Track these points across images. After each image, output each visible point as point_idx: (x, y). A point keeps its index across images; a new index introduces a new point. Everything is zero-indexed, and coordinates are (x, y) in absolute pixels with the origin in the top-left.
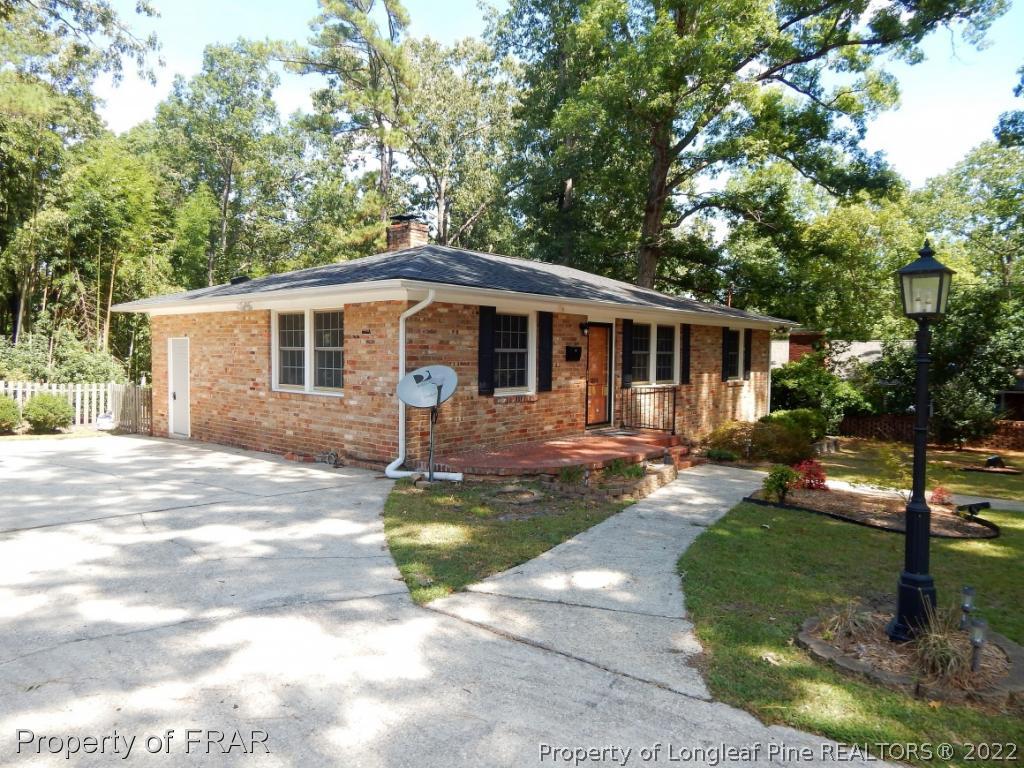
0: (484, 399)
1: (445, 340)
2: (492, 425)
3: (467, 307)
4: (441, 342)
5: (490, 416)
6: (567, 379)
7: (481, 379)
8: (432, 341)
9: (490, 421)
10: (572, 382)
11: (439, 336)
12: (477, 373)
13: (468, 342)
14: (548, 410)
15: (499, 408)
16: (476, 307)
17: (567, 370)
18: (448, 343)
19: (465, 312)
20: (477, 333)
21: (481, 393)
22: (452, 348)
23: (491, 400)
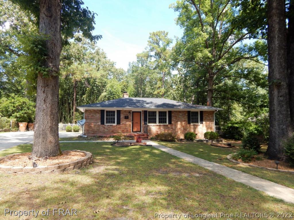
0: (102, 125)
1: (93, 115)
2: (104, 130)
3: (97, 110)
4: (92, 116)
5: (103, 128)
6: (125, 122)
7: (101, 122)
8: (90, 116)
9: (103, 129)
10: (126, 123)
11: (92, 115)
12: (100, 121)
13: (98, 116)
14: (120, 128)
15: (106, 127)
16: (100, 110)
17: (125, 121)
18: (93, 116)
19: (97, 111)
20: (100, 114)
21: (101, 124)
22: (94, 117)
23: (104, 125)
